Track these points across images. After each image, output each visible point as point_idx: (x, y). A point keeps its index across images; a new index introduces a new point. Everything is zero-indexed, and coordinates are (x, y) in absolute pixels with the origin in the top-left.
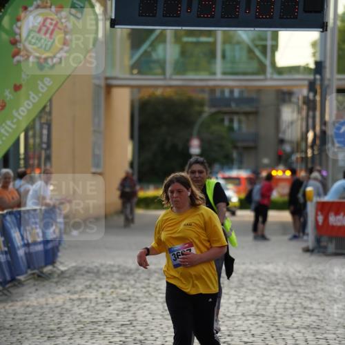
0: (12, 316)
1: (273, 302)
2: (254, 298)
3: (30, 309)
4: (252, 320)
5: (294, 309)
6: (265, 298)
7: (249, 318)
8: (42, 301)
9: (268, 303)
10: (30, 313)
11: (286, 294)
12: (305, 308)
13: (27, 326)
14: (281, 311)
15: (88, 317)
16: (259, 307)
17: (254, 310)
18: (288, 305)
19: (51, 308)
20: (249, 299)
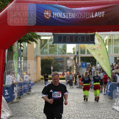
0: (26, 102)
1: (75, 98)
2: (72, 97)
3: (29, 100)
4: (73, 102)
5: (80, 99)
6: (74, 97)
7: (72, 101)
8: (30, 98)
9: (74, 98)
10: (29, 101)
11: (77, 96)
12: (82, 99)
13: (29, 104)
14: (77, 100)
15: (41, 102)
16: (73, 99)
17: (72, 100)
18: (79, 99)
19: (33, 100)
20: (71, 97)
